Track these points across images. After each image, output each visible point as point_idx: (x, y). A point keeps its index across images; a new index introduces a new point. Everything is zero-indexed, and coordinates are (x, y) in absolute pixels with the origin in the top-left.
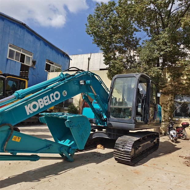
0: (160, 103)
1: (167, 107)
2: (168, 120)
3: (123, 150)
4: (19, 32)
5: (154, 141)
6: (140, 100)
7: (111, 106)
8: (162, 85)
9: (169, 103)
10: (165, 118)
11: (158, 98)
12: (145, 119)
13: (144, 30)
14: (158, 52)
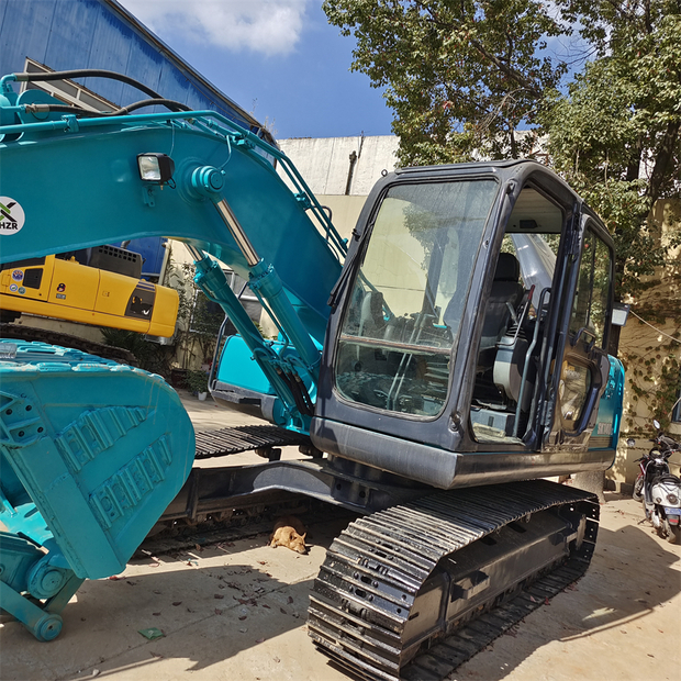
0: (620, 354)
1: (649, 372)
2: (646, 430)
3: (358, 608)
4: (72, 18)
5: (571, 538)
6: (514, 317)
7: (344, 336)
8: (641, 271)
9: (659, 357)
10: (635, 419)
11: (612, 332)
12: (529, 427)
13: (585, 34)
14: (641, 113)
